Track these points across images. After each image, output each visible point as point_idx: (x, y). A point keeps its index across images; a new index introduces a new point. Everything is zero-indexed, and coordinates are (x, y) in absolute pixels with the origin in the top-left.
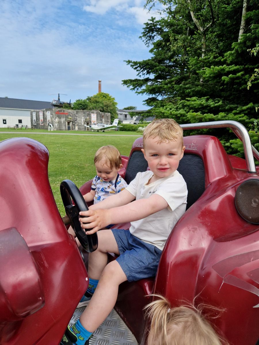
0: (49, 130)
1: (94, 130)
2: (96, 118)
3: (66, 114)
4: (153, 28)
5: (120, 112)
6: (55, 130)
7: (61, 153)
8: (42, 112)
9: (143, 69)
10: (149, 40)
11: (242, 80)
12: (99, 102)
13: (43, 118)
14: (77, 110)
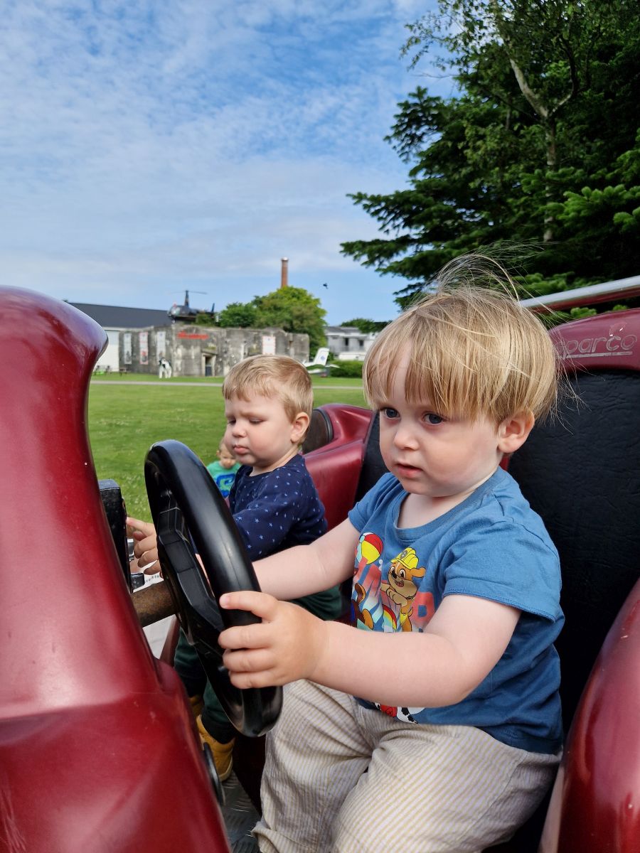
0: (161, 376)
2: (274, 348)
4: (420, 115)
5: (334, 332)
8: (146, 334)
9: (393, 215)
10: (409, 145)
12: (283, 308)
13: (147, 348)
14: (229, 329)
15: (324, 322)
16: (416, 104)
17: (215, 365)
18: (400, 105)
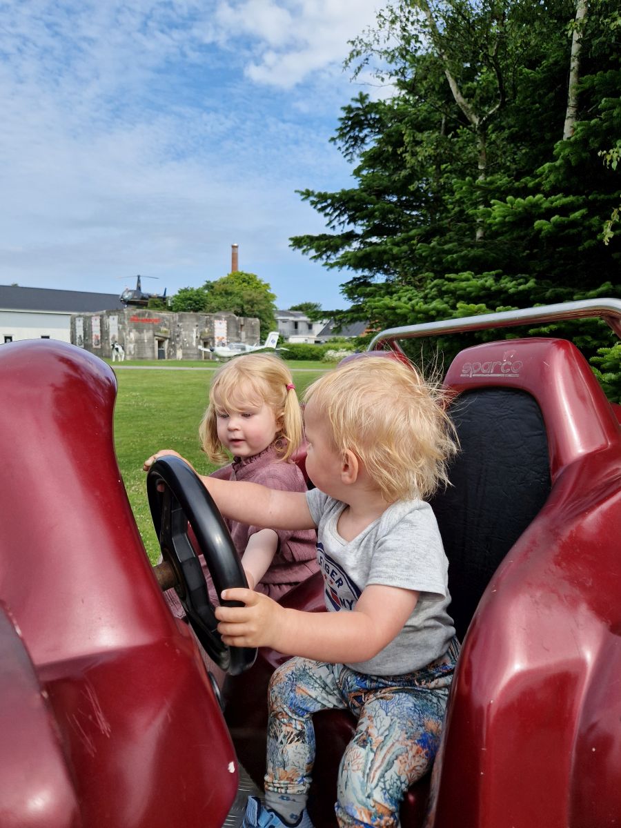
0: (114, 360)
1: (220, 357)
2: (226, 331)
3: (156, 321)
4: (363, 118)
5: (283, 316)
6: (128, 358)
7: (141, 413)
8: (98, 319)
9: (339, 212)
10: (353, 146)
11: (584, 228)
12: (234, 293)
13: (99, 332)
14: (181, 313)
15: (274, 306)
16: (358, 109)
17: (168, 349)
18: (344, 109)
